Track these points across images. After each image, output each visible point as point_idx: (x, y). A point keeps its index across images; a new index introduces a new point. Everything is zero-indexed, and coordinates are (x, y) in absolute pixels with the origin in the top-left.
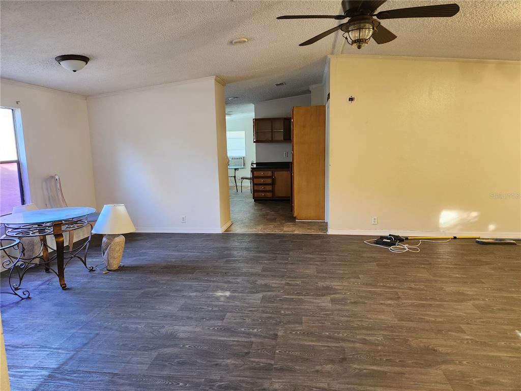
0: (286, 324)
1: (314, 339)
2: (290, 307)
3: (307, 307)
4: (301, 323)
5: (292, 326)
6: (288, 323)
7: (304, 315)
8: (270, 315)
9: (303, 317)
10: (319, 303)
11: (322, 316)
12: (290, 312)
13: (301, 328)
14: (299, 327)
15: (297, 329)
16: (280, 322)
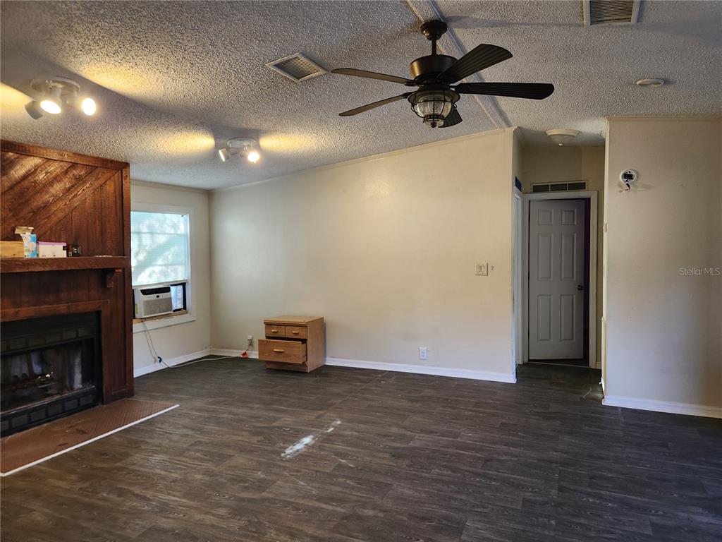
0: (547, 503)
1: (512, 480)
2: (539, 530)
3: (511, 525)
4: (524, 500)
5: (538, 498)
6: (544, 504)
7: (518, 510)
8: (574, 520)
9: (519, 508)
10: (486, 530)
11: (490, 506)
12: (541, 519)
13: (525, 494)
14: (529, 495)
15: (531, 494)
16: (556, 506)
